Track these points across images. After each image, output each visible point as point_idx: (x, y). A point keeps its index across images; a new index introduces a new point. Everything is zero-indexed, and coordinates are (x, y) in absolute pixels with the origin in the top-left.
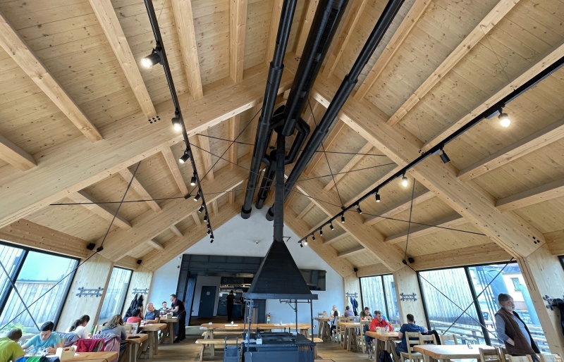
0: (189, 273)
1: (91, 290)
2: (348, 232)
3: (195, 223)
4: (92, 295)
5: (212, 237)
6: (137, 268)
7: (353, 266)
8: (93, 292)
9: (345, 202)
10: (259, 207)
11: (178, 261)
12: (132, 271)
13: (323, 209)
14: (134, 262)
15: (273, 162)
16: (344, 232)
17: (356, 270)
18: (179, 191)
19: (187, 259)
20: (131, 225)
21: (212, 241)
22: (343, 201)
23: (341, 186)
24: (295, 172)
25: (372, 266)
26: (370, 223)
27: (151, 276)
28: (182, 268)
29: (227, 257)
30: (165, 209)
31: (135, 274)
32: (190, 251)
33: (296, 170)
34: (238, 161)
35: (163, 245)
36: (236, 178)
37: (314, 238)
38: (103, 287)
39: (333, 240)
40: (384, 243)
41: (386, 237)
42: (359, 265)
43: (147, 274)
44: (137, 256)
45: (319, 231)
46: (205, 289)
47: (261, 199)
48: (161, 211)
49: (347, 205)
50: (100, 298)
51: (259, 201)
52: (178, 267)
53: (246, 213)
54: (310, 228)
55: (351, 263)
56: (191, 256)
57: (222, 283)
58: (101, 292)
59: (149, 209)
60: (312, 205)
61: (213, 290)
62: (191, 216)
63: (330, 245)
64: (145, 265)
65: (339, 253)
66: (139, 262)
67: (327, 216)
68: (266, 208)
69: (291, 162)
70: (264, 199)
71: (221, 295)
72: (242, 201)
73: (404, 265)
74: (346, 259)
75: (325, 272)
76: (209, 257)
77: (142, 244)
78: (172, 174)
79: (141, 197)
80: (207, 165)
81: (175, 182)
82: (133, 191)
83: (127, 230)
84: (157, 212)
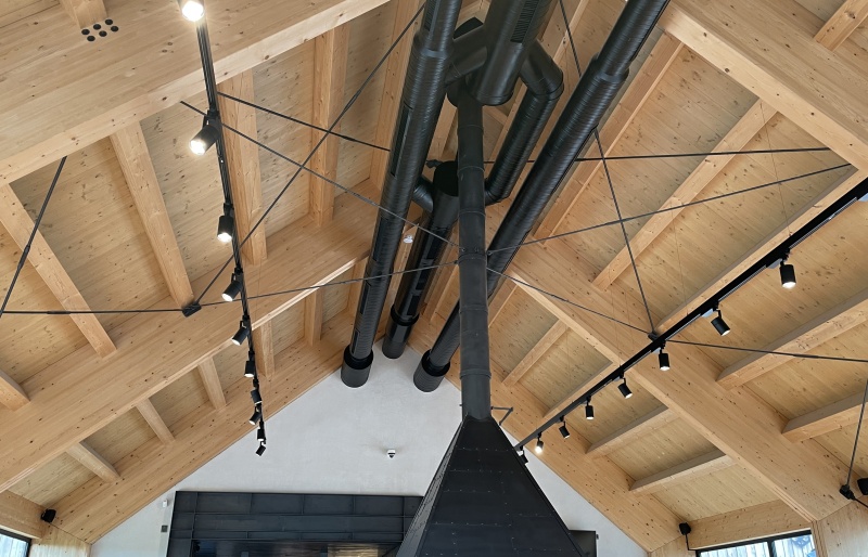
0: (195, 545)
2: (674, 409)
3: (207, 400)
5: (261, 434)
6: (42, 534)
7: (678, 517)
9: (662, 319)
10: (392, 353)
11: (160, 511)
12: (30, 542)
13: (593, 341)
14: (36, 516)
15: (445, 197)
16: (661, 407)
17: (685, 528)
19: (188, 505)
20: (27, 394)
21: (261, 450)
22: (653, 317)
23: (647, 268)
24: (511, 226)
25: (739, 514)
26: (738, 376)
28: (176, 533)
29: (304, 497)
31: (35, 547)
32: (197, 481)
33: (514, 221)
34: (337, 205)
35: (117, 465)
37: (564, 431)
39: (618, 440)
40: (782, 437)
41: (787, 420)
42: (694, 513)
43: (73, 550)
44: (42, 499)
45: (582, 408)
47: (397, 329)
48: (115, 352)
49: (663, 328)
51: (393, 331)
52: (164, 529)
53: (355, 367)
54: (546, 410)
55: (670, 509)
56: (199, 495)
60: (553, 335)
62: (196, 372)
63: (606, 456)
64: (66, 525)
65: (633, 480)
66: (48, 515)
67: (609, 362)
68: (413, 356)
69: (497, 199)
70: (410, 324)
72: (344, 335)
73: (844, 501)
74: (653, 496)
75: (592, 535)
76: (253, 497)
77: (60, 450)
78: (145, 233)
79: (57, 302)
80: (250, 209)
81: (156, 259)
82: (35, 278)
83: (14, 409)
84: (103, 355)
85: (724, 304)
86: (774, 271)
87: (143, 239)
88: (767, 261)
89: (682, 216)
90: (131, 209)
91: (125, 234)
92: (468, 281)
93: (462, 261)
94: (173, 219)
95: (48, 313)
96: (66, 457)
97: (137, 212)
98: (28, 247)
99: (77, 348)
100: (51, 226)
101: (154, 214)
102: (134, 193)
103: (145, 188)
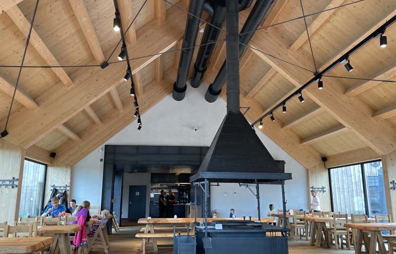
0: (115, 167)
1: (4, 181)
2: (324, 107)
3: (115, 107)
4: (7, 186)
5: (139, 121)
6: (51, 162)
7: (321, 154)
8: (8, 183)
9: (321, 65)
10: (195, 85)
11: (99, 153)
12: (46, 166)
13: (288, 77)
14: (48, 155)
15: (219, 8)
16: (317, 107)
17: (324, 159)
18: (92, 57)
19: (110, 151)
20: (38, 103)
21: (140, 128)
22: (316, 64)
23: (315, 41)
24: (251, 22)
25: (348, 153)
26: (354, 92)
27: (69, 171)
28: (106, 162)
29: (159, 148)
30: (77, 81)
31: (49, 169)
32: (114, 141)
33: (252, 19)
34: (168, 13)
35: (79, 134)
36: (166, 38)
37: (272, 118)
38: (17, 177)
39: (297, 122)
40: (372, 119)
41: (375, 111)
42: (329, 152)
43: (65, 169)
44: (50, 148)
45: (281, 108)
46: (133, 189)
47: (197, 74)
48: (73, 85)
49: (321, 70)
50: (16, 189)
51: (195, 75)
52: (101, 160)
53: (179, 92)
54: (264, 109)
55: (318, 151)
56: (115, 147)
57: (153, 182)
58: (16, 183)
59: (58, 81)
60: (269, 75)
61: (143, 189)
62: (109, 94)
63: (291, 129)
64: (61, 159)
65: (302, 139)
66: (53, 155)
67: (295, 87)
68: (205, 87)
69: (244, 8)
70: (203, 72)
71: (152, 195)
72: (173, 77)
74: (311, 146)
75: (283, 162)
76: (137, 147)
77: (55, 127)
78: (81, 29)
79: (45, 62)
80: (127, 16)
81: (86, 42)
82: (34, 51)
83: (33, 110)
84: (68, 86)
85: (351, 57)
86: (377, 39)
87: (80, 32)
88: (374, 35)
89: (334, 14)
90: (73, 17)
91: (71, 29)
92: (230, 49)
93: (228, 39)
94: (93, 22)
95: (42, 67)
96: (57, 130)
97: (76, 18)
98: (29, 36)
99: (56, 83)
100: (38, 26)
101: (84, 20)
102: (74, 9)
103: (78, 6)
